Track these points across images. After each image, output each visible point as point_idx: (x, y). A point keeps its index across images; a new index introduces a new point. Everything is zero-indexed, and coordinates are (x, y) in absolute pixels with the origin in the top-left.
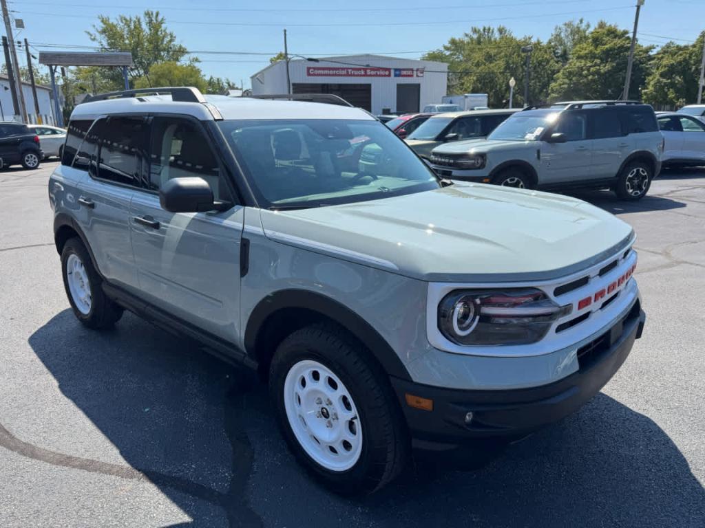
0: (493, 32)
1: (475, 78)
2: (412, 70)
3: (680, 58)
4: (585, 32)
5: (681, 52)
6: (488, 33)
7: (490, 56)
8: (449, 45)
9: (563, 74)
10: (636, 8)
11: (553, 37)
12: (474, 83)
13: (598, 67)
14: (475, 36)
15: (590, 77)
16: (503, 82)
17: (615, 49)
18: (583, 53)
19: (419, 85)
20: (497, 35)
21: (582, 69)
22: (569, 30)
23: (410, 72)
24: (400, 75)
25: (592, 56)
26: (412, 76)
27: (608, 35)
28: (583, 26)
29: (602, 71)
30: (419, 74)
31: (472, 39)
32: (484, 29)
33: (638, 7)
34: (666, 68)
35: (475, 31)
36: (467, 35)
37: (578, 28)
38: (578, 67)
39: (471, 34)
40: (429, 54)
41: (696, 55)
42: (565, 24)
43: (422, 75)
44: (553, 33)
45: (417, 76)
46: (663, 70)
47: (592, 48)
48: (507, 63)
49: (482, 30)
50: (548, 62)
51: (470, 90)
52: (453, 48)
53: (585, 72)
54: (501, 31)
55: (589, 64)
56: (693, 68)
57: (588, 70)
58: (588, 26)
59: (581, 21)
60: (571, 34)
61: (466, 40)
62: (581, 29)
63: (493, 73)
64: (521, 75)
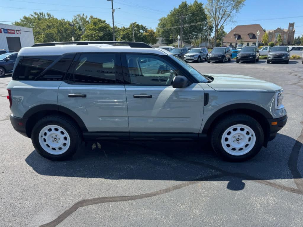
0: (45, 15)
1: (44, 36)
2: (14, 30)
3: (126, 32)
4: (86, 19)
5: (126, 30)
6: (43, 15)
7: (49, 26)
8: (23, 19)
9: (85, 36)
10: (112, 13)
11: (73, 20)
12: (44, 38)
13: (98, 34)
14: (36, 16)
15: (96, 38)
16: (58, 38)
17: (102, 27)
18: (91, 28)
19: (19, 38)
20: (47, 17)
21: (92, 34)
22: (80, 18)
23: (13, 31)
24: (7, 33)
25: (94, 30)
26: (14, 33)
27: (99, 22)
28: (85, 17)
29: (100, 35)
30: (18, 33)
31: (34, 17)
32: (40, 14)
33: (113, 13)
34: (123, 36)
35: (35, 14)
36: (32, 15)
37: (83, 17)
38: (91, 34)
39: (34, 15)
40: (15, 23)
41: (131, 32)
42: (78, 15)
43: (20, 33)
44: (73, 19)
45: (17, 33)
46: (122, 36)
47: (94, 26)
48: (58, 29)
49: (39, 14)
50: (76, 30)
51: (43, 41)
52: (26, 21)
53: (94, 36)
54: (48, 15)
55: (94, 33)
56: (131, 36)
57: (95, 35)
58: (87, 17)
59: (83, 15)
60: (80, 19)
61: (32, 18)
62: (84, 18)
63: (52, 33)
64: (66, 35)
